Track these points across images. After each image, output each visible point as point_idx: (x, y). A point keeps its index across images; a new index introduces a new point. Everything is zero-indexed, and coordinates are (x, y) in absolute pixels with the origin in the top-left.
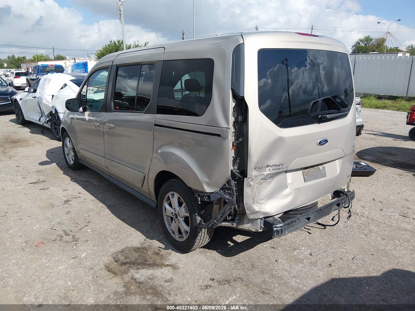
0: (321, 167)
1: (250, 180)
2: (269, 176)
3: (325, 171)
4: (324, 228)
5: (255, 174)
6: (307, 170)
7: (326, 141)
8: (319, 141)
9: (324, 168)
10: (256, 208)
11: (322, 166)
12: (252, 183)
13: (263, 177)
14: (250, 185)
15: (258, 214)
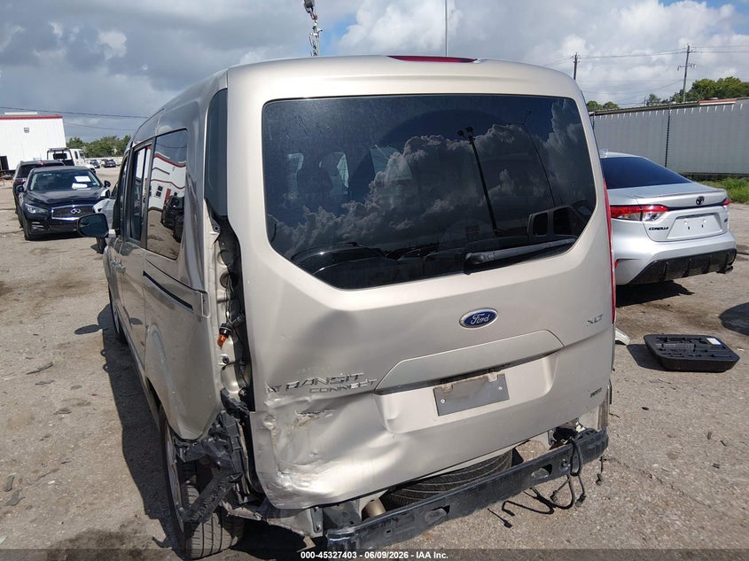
0: (492, 377)
1: (263, 417)
2: (323, 405)
3: (505, 386)
4: (547, 510)
5: (278, 402)
6: (449, 385)
7: (491, 316)
8: (466, 316)
9: (502, 379)
10: (286, 484)
11: (495, 374)
12: (268, 424)
13: (305, 407)
14: (267, 430)
15: (296, 499)
